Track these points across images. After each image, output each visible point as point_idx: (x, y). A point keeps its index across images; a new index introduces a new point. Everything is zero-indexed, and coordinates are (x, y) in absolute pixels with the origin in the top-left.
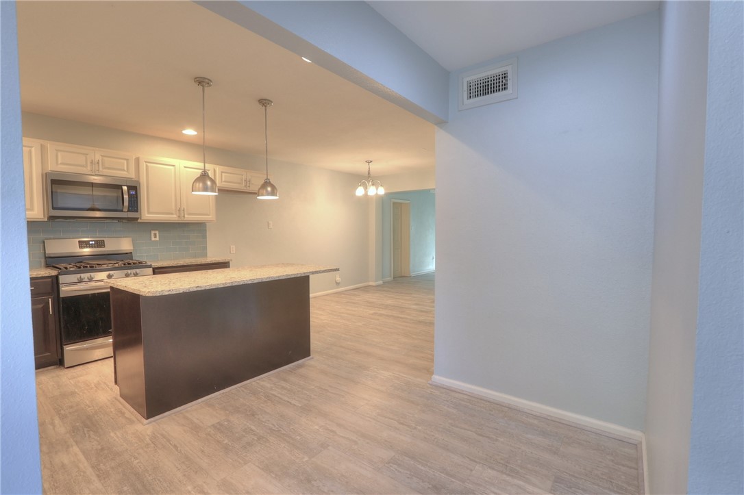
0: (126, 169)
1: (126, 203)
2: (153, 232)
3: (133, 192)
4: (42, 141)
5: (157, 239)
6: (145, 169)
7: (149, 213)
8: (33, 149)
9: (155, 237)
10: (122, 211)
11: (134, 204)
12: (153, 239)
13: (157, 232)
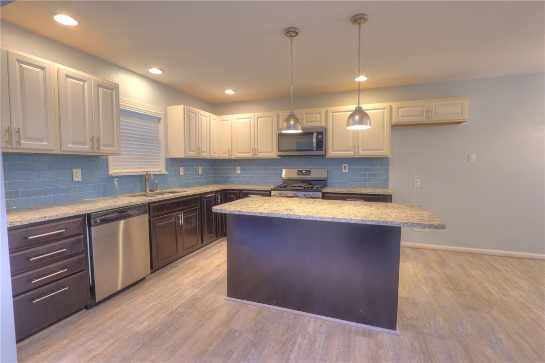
0: (319, 120)
1: (315, 145)
2: (344, 165)
3: (320, 137)
4: (277, 112)
5: (347, 171)
6: (331, 116)
7: (333, 151)
8: (274, 118)
9: (345, 169)
10: (313, 150)
11: (321, 144)
12: (344, 171)
13: (347, 166)
